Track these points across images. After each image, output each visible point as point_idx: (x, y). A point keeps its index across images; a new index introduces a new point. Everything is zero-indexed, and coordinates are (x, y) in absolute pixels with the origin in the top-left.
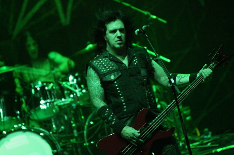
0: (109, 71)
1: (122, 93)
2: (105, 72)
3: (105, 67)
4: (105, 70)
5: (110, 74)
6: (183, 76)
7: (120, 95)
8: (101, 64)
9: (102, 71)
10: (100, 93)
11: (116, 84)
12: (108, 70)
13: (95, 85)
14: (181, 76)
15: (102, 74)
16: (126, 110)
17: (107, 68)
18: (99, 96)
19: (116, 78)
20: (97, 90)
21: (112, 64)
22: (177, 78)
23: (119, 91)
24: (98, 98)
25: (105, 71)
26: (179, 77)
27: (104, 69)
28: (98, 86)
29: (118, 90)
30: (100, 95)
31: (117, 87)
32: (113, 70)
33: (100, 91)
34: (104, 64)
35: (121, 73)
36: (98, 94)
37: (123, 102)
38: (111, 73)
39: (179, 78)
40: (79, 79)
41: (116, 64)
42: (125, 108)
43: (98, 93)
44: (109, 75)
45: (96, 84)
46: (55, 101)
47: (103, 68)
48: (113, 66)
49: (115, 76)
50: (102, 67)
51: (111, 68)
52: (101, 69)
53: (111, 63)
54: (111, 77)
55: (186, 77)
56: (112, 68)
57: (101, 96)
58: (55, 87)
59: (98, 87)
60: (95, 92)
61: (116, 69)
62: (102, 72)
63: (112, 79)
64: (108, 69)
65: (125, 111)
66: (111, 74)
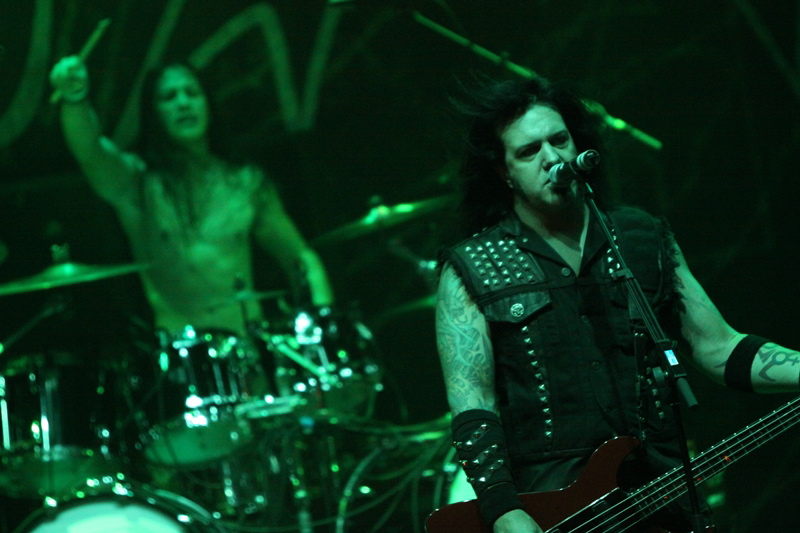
0: (508, 284)
1: (543, 369)
2: (497, 288)
3: (499, 270)
4: (495, 281)
5: (510, 296)
6: (780, 358)
7: (538, 375)
8: (486, 260)
9: (487, 282)
10: (470, 356)
11: (526, 334)
12: (508, 280)
13: (455, 327)
14: (774, 357)
15: (484, 292)
16: (553, 434)
17: (505, 272)
18: (466, 367)
19: (529, 313)
20: (460, 347)
21: (523, 262)
22: (757, 356)
23: (534, 363)
24: (463, 374)
25: (496, 285)
26: (764, 357)
27: (494, 277)
28: (465, 332)
29: (533, 358)
30: (469, 365)
31: (529, 347)
32: (524, 282)
33: (471, 349)
34: (498, 260)
35: (552, 297)
36: (462, 360)
37: (545, 405)
38: (517, 294)
39: (764, 361)
40: (333, 328)
41: (540, 264)
42: (548, 428)
43: (465, 356)
44: (507, 300)
45: (457, 325)
46: (238, 402)
47: (493, 274)
48: (527, 270)
49: (526, 307)
50: (490, 268)
51: (519, 275)
52: (483, 275)
53: (522, 259)
54: (512, 309)
55: (791, 363)
56: (521, 278)
57: (472, 370)
58: (245, 353)
59: (462, 337)
60: (453, 353)
61: (537, 281)
62: (487, 286)
63: (516, 315)
64: (507, 276)
65: (547, 437)
66: (515, 298)
